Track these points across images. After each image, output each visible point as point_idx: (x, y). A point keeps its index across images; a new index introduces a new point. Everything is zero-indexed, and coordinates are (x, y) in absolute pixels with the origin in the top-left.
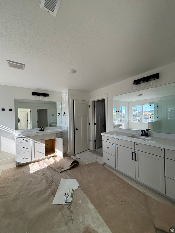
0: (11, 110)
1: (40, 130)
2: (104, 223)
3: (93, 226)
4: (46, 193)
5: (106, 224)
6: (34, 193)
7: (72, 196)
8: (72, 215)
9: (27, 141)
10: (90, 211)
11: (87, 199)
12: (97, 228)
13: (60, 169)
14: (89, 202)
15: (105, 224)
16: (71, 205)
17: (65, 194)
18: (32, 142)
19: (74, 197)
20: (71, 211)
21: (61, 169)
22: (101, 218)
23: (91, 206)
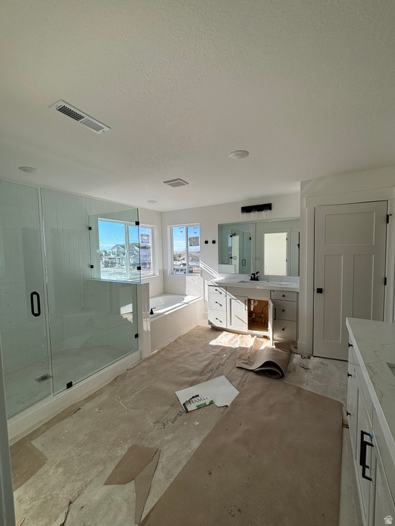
0: (214, 242)
1: (252, 279)
2: (174, 477)
3: (163, 460)
4: (190, 377)
5: (173, 482)
6: (184, 367)
7: (199, 407)
8: (170, 423)
9: (221, 293)
10: (187, 446)
11: (207, 432)
12: (162, 468)
13: (244, 363)
14: (203, 437)
15: (172, 480)
16: (184, 414)
17: (198, 396)
18: (228, 298)
19: (200, 410)
20: (176, 418)
21: (246, 364)
22: (181, 468)
23: (196, 444)
